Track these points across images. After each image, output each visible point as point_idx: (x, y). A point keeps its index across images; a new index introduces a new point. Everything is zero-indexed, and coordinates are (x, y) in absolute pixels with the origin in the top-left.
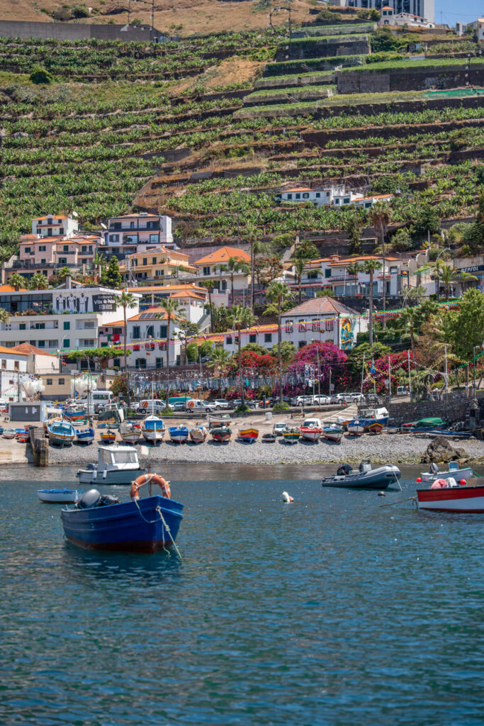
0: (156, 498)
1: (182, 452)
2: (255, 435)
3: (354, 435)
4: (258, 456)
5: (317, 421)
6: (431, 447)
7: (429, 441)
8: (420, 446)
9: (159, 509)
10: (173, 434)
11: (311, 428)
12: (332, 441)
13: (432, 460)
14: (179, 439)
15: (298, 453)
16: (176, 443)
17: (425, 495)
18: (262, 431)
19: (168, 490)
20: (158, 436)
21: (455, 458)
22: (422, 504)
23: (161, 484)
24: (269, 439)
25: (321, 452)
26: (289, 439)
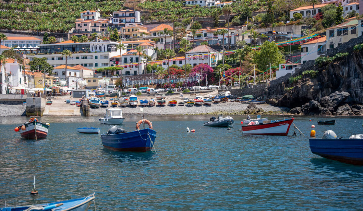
0: (147, 130)
1: (145, 110)
2: (175, 103)
3: (217, 103)
4: (176, 112)
5: (201, 97)
6: (248, 107)
7: (247, 105)
8: (243, 107)
9: (149, 134)
10: (141, 103)
11: (199, 100)
12: (207, 105)
13: (249, 112)
14: (144, 104)
15: (194, 110)
16: (143, 106)
17: (246, 128)
18: (179, 101)
19: (151, 126)
20: (135, 103)
21: (258, 112)
22: (244, 132)
23: (148, 124)
24: (181, 104)
25: (203, 110)
26: (190, 104)
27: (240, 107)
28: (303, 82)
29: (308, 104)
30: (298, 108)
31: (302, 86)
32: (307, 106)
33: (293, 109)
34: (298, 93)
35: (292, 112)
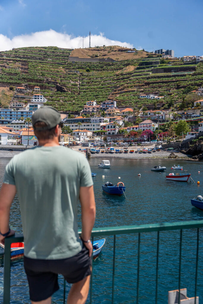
0: (122, 187)
1: (118, 155)
2: (133, 151)
3: (154, 151)
4: (134, 156)
5: (147, 148)
6: (171, 155)
7: (170, 153)
8: (168, 154)
9: (122, 189)
10: (116, 151)
11: (145, 150)
12: (149, 153)
15: (142, 155)
16: (117, 153)
18: (135, 150)
19: (124, 185)
20: (113, 151)
21: (175, 157)
22: (167, 178)
24: (136, 152)
25: (147, 155)
26: (141, 152)
27: (166, 154)
28: (199, 142)
29: (201, 154)
30: (196, 156)
31: (199, 144)
32: (200, 156)
33: (194, 157)
34: (197, 148)
35: (193, 158)
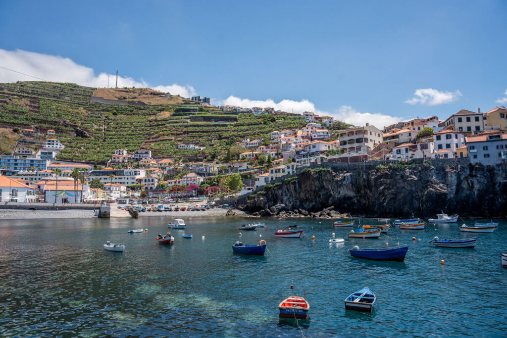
1: (168, 213)
2: (185, 209)
3: (208, 209)
4: (188, 214)
5: (199, 205)
6: (228, 212)
7: (228, 210)
8: (225, 211)
10: (165, 209)
11: (198, 207)
12: (204, 210)
13: (229, 215)
14: (166, 210)
15: (196, 213)
16: (166, 211)
17: (277, 234)
18: (187, 207)
20: (162, 209)
21: (234, 214)
24: (188, 210)
25: (201, 213)
26: (193, 210)
27: (222, 212)
28: (258, 197)
29: (263, 210)
30: (257, 213)
31: (258, 200)
32: (263, 212)
33: (254, 213)
34: (256, 204)
35: (254, 215)
